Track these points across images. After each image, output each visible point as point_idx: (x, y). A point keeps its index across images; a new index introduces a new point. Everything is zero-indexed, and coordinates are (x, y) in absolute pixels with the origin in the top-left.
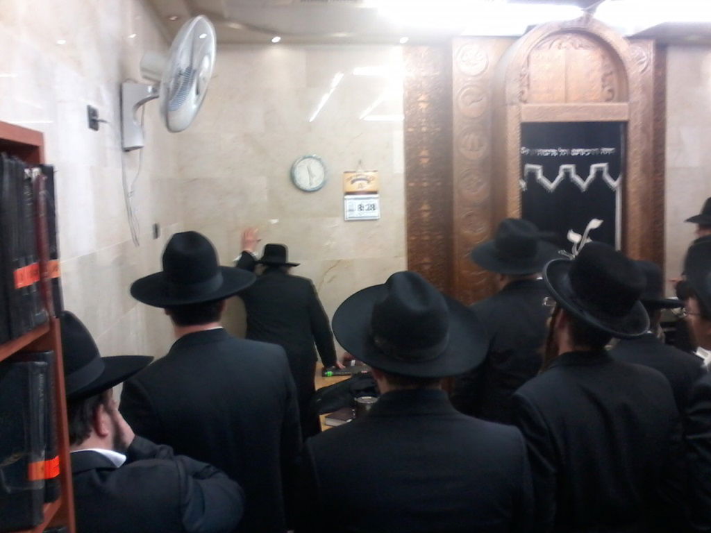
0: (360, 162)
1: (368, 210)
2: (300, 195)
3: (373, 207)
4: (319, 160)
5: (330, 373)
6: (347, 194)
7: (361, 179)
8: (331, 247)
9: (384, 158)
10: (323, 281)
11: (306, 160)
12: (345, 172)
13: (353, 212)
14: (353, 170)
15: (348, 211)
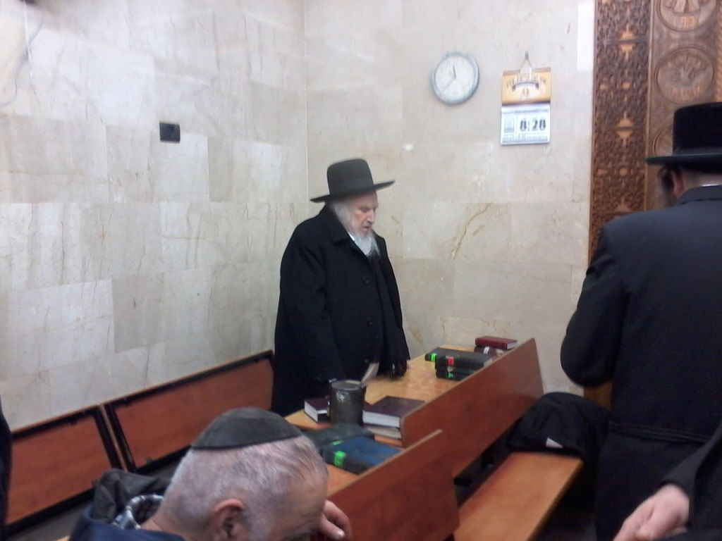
0: (527, 56)
1: (535, 127)
2: (442, 109)
3: (543, 124)
4: (467, 57)
6: (505, 105)
7: (526, 83)
8: (479, 184)
9: (562, 48)
10: (465, 233)
11: (452, 60)
12: (505, 74)
13: (512, 133)
14: (517, 70)
15: (505, 131)
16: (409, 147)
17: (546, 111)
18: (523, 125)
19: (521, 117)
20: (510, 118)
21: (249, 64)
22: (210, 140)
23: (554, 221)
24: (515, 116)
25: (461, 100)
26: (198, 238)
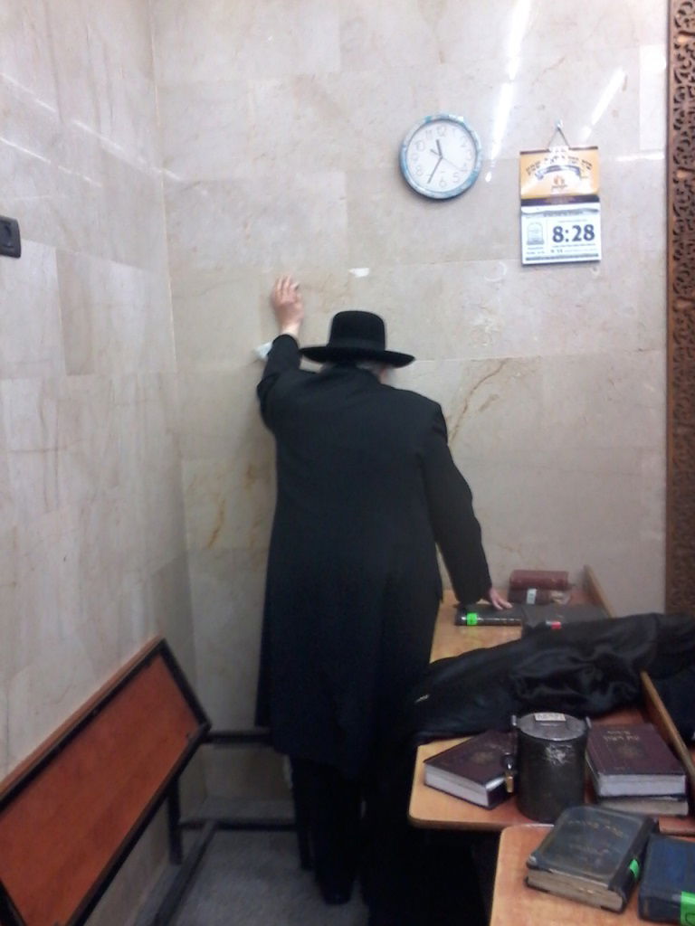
0: (559, 127)
1: (576, 239)
2: (417, 208)
3: (590, 232)
4: (461, 124)
5: (473, 617)
6: (527, 202)
7: (559, 168)
8: (487, 329)
9: (615, 114)
10: (466, 408)
11: (433, 127)
12: (523, 153)
13: (540, 246)
14: (544, 149)
15: (529, 243)
16: (361, 272)
17: (594, 211)
18: (558, 234)
19: (554, 221)
20: (537, 224)
23: (611, 381)
24: (542, 220)
25: (454, 194)
26: (56, 449)
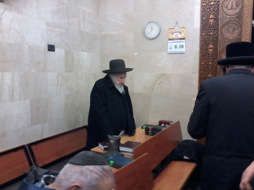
0: (177, 23)
1: (179, 48)
2: (147, 41)
3: (182, 46)
4: (156, 23)
6: (169, 40)
7: (177, 32)
8: (160, 67)
9: (189, 20)
10: (155, 84)
11: (150, 24)
12: (169, 29)
13: (172, 49)
14: (173, 28)
15: (169, 49)
16: (136, 54)
17: (184, 42)
18: (176, 47)
19: (175, 44)
20: (171, 44)
21: (80, 25)
22: (66, 51)
23: (186, 80)
24: (173, 44)
25: (154, 38)
26: (61, 85)
